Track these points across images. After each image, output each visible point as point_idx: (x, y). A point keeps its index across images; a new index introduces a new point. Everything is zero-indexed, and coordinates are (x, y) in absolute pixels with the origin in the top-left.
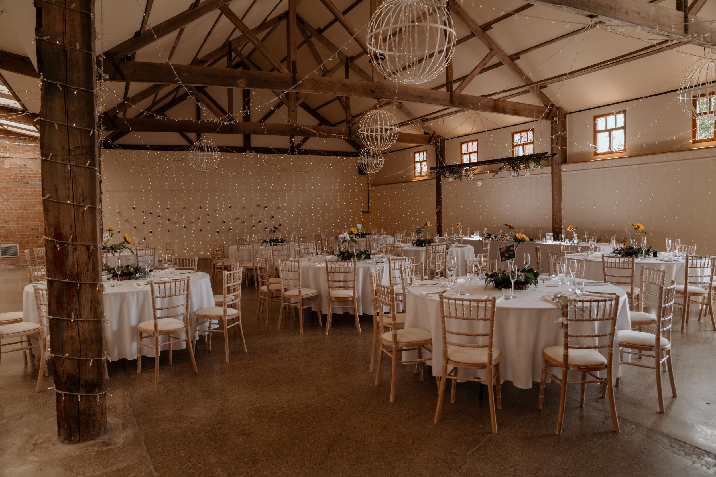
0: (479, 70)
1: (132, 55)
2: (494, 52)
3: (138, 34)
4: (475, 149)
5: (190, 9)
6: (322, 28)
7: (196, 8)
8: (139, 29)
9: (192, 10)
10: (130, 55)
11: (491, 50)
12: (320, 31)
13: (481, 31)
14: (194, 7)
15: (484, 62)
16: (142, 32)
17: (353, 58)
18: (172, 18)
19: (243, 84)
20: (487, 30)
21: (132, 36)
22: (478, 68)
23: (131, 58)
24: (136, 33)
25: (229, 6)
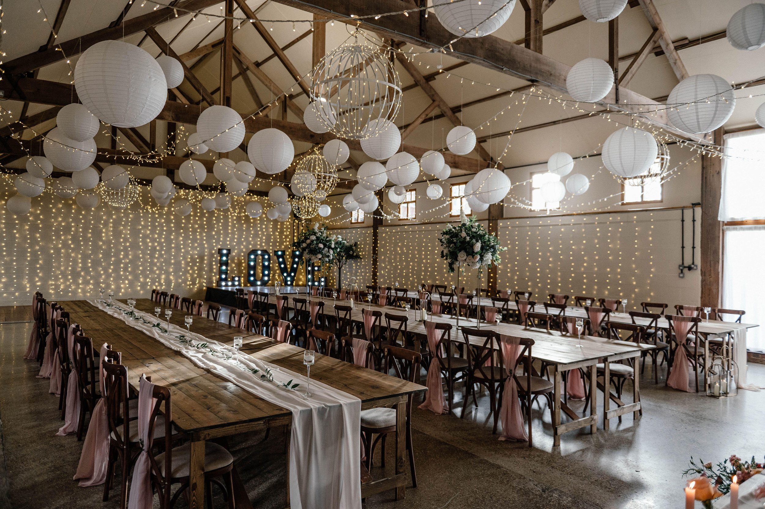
0: (420, 120)
1: (34, 71)
2: (436, 103)
3: (43, 49)
4: (414, 199)
5: (110, 27)
6: (260, 61)
7: (117, 27)
8: (45, 44)
9: (113, 29)
10: (32, 72)
11: (434, 101)
12: (258, 64)
13: (424, 81)
14: (115, 26)
15: (426, 113)
16: (49, 47)
17: (291, 97)
18: (87, 35)
19: (169, 116)
20: (430, 81)
21: (36, 49)
22: (419, 118)
23: (32, 76)
24: (41, 47)
25: (156, 29)
